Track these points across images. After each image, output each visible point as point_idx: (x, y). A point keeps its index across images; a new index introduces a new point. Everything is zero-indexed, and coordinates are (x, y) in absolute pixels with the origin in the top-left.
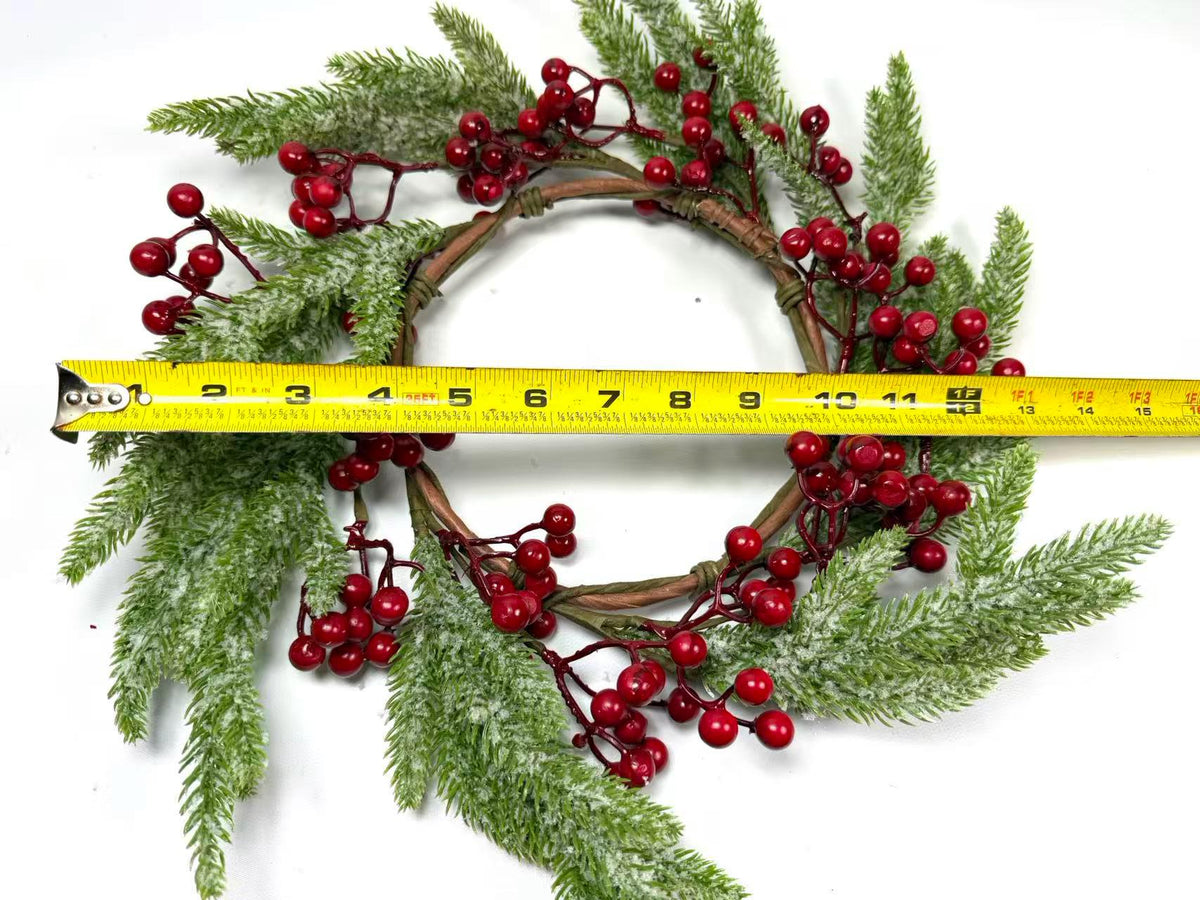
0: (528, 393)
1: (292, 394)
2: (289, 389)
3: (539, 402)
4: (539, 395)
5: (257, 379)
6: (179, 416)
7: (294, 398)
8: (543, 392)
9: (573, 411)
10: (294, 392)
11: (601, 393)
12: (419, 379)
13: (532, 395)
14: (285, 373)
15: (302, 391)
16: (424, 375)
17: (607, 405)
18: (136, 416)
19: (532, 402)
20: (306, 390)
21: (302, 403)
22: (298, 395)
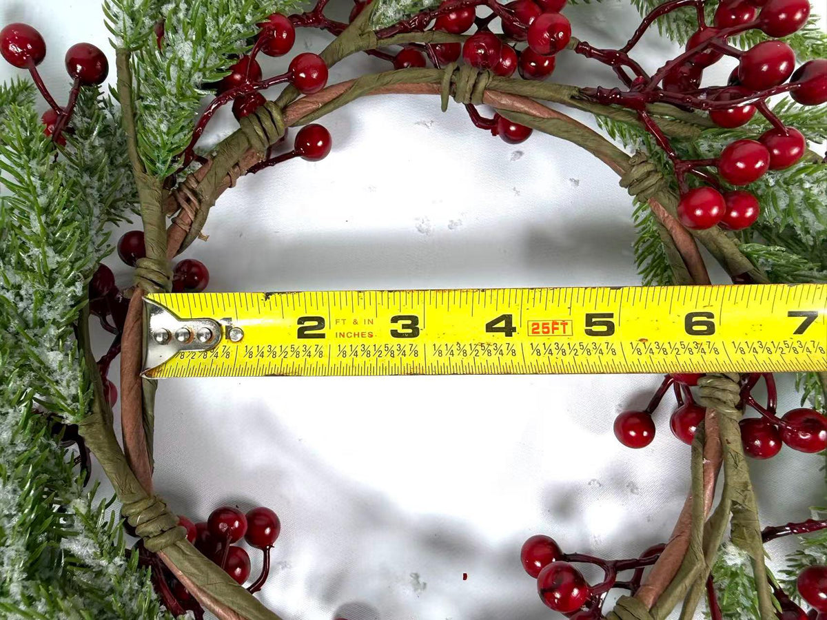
0: (689, 317)
1: (398, 327)
2: (395, 320)
3: (704, 328)
4: (704, 319)
5: (359, 309)
6: (274, 356)
7: (401, 331)
8: (711, 315)
9: (752, 339)
10: (401, 322)
11: (791, 314)
12: (549, 304)
13: (695, 319)
14: (391, 301)
15: (409, 322)
16: (556, 299)
17: (800, 330)
18: (228, 355)
19: (696, 328)
20: (414, 319)
21: (410, 336)
22: (404, 327)
